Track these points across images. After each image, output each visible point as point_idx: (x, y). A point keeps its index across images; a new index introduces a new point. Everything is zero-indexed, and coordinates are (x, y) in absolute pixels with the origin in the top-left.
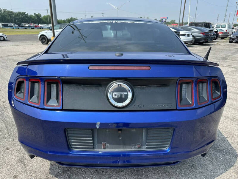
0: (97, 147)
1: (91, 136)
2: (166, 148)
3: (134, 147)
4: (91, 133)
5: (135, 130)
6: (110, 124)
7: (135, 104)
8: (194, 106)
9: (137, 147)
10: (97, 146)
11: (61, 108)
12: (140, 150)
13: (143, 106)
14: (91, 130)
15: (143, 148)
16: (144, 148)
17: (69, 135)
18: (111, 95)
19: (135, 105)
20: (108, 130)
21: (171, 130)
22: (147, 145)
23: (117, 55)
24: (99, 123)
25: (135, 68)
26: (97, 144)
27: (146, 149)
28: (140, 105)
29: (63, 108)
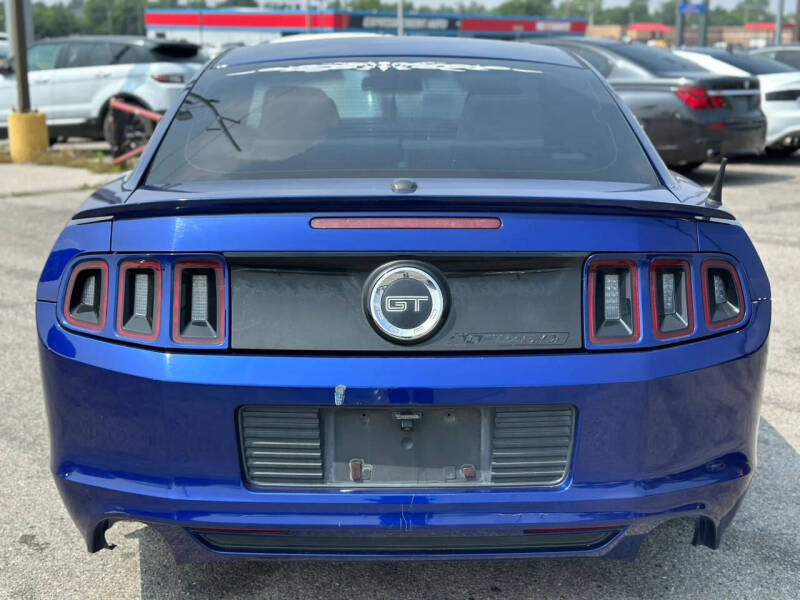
0: (332, 476)
1: (316, 434)
2: (559, 480)
3: (451, 476)
4: (315, 423)
5: (454, 419)
6: (376, 392)
7: (452, 333)
8: (641, 339)
9: (463, 476)
10: (332, 470)
11: (226, 347)
12: (471, 484)
13: (480, 338)
14: (316, 416)
15: (483, 478)
16: (486, 480)
17: (248, 432)
18: (379, 305)
19: (453, 337)
20: (368, 420)
21: (568, 418)
22: (495, 469)
23: (396, 187)
24: (345, 387)
25: (453, 223)
26: (334, 464)
27: (493, 484)
28: (470, 336)
29: (233, 346)
